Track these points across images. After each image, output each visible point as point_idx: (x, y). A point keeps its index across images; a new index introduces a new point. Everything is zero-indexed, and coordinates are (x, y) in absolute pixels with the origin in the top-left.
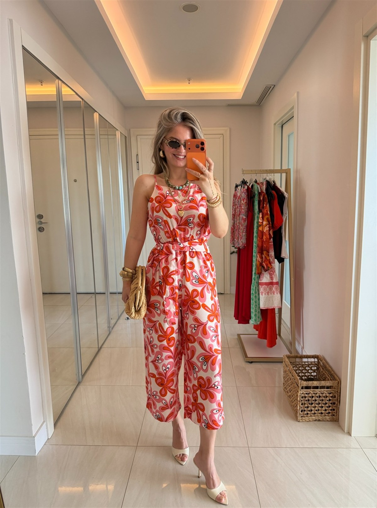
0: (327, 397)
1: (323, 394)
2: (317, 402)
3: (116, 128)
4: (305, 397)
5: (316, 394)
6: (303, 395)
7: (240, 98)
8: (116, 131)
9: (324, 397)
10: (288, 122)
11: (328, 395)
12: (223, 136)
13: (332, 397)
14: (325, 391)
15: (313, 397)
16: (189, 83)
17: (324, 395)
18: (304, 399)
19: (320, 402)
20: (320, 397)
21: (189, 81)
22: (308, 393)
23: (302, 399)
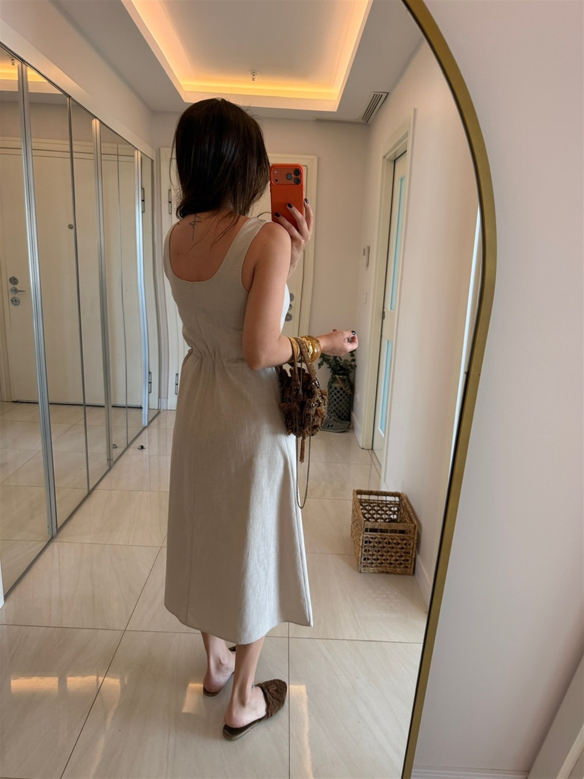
0: (398, 544)
1: (394, 539)
2: (385, 549)
3: (134, 145)
4: (370, 542)
5: (385, 539)
6: (366, 539)
8: (135, 150)
9: (395, 544)
10: (400, 157)
11: (400, 541)
13: (405, 544)
14: (395, 536)
15: (380, 543)
16: (253, 80)
17: (395, 541)
18: (368, 544)
19: (389, 549)
20: (389, 543)
21: (254, 75)
22: (374, 537)
23: (365, 545)
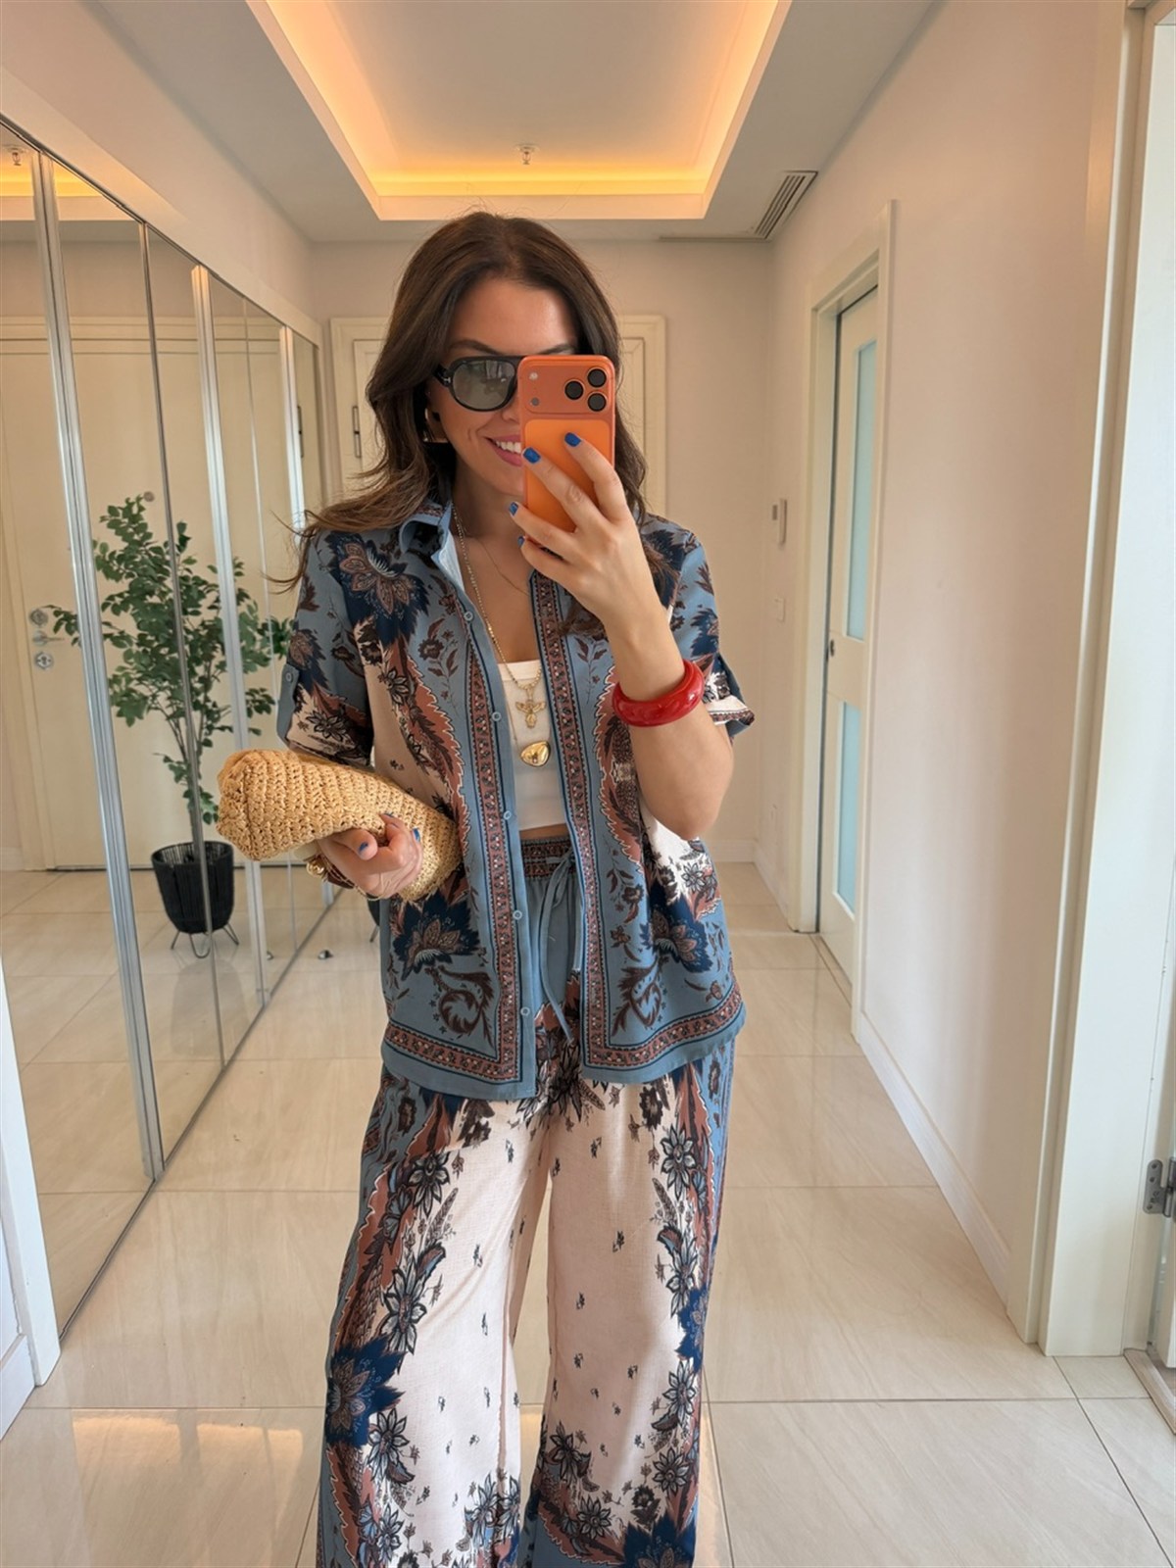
3: (279, 318)
7: (702, 217)
8: (281, 328)
10: (858, 304)
12: (644, 344)
16: (527, 162)
21: (527, 153)
